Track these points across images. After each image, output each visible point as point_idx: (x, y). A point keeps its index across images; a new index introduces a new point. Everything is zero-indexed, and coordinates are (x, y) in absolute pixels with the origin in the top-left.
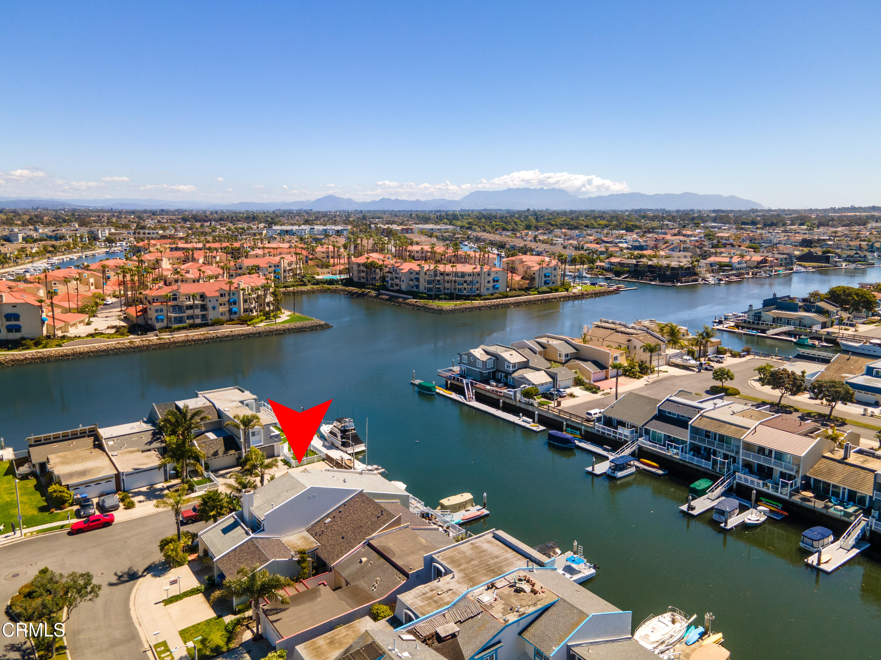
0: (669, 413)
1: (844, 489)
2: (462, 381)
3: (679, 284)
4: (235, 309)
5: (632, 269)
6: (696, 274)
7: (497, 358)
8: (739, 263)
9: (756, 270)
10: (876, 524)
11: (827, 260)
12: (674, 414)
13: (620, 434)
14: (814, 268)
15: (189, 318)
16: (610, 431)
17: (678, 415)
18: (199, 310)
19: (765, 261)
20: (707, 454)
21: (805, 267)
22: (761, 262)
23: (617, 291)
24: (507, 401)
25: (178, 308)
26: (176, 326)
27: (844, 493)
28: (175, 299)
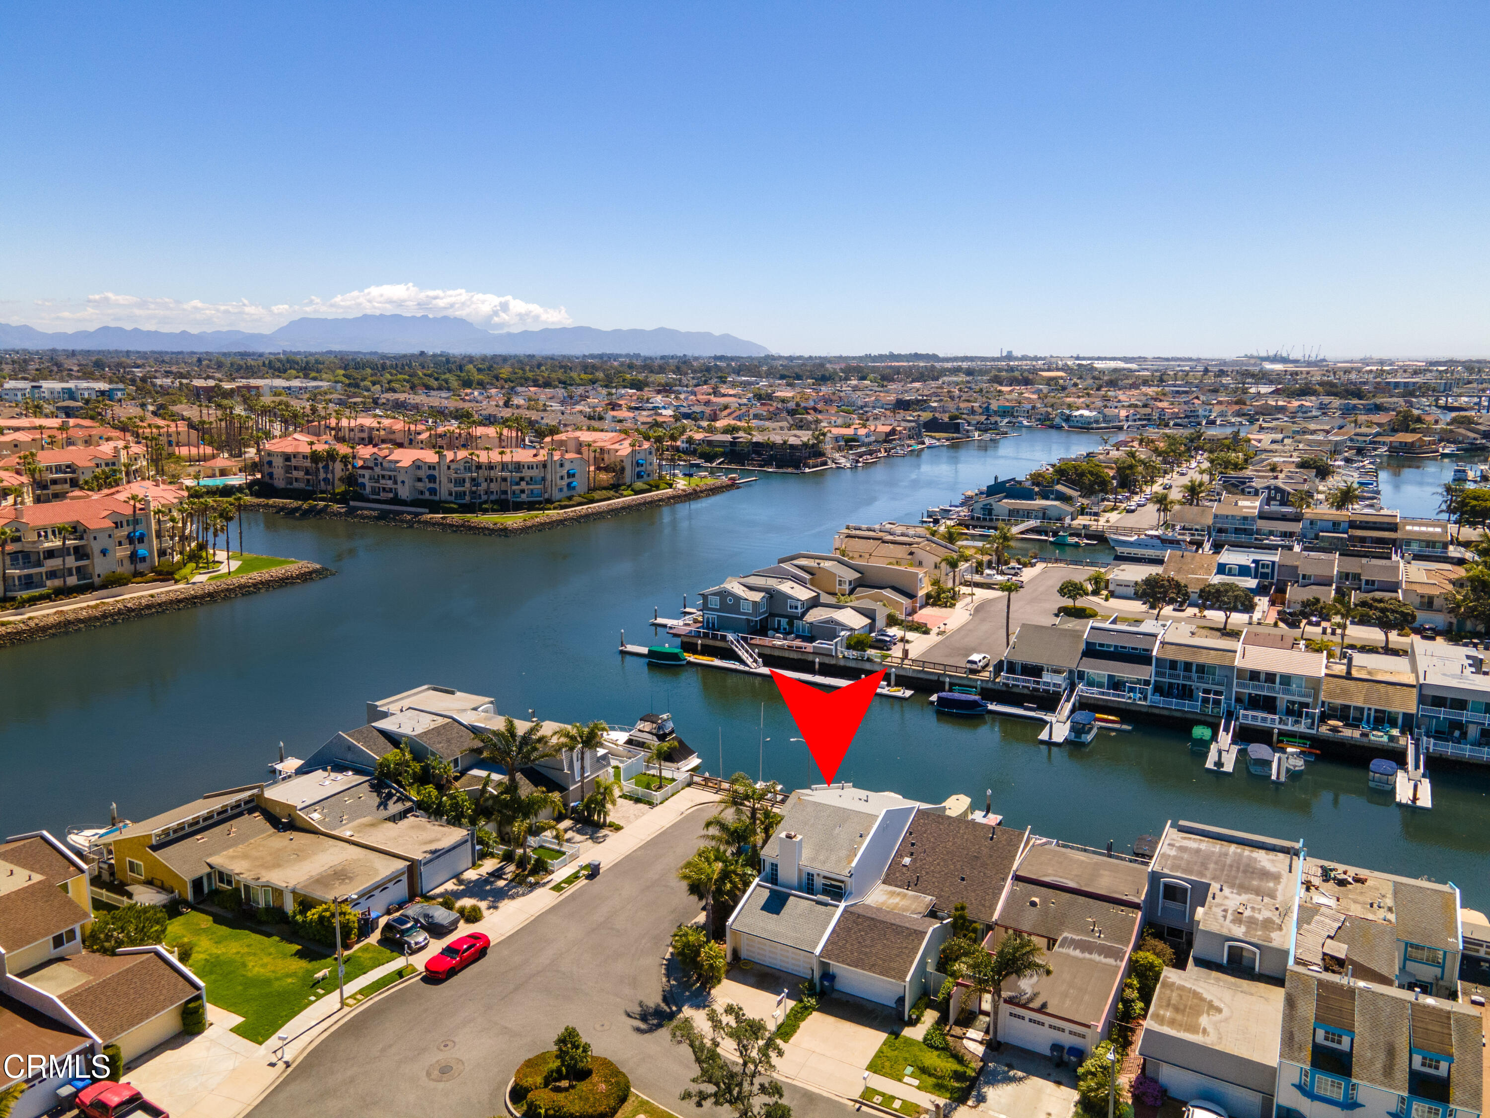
0: (1101, 645)
1: (1369, 709)
2: (724, 638)
3: (807, 470)
4: (142, 551)
5: (728, 450)
6: (822, 454)
7: (772, 595)
8: (867, 435)
9: (887, 445)
10: (1435, 745)
11: (956, 428)
12: (1109, 646)
13: (1048, 684)
14: (948, 440)
15: (52, 575)
16: (1028, 681)
17: (1116, 647)
18: (72, 558)
19: (893, 432)
20: (1186, 693)
21: (939, 440)
22: (888, 434)
23: (732, 486)
24: (827, 660)
25: (25, 558)
26: (25, 594)
27: (1369, 715)
28: (17, 539)
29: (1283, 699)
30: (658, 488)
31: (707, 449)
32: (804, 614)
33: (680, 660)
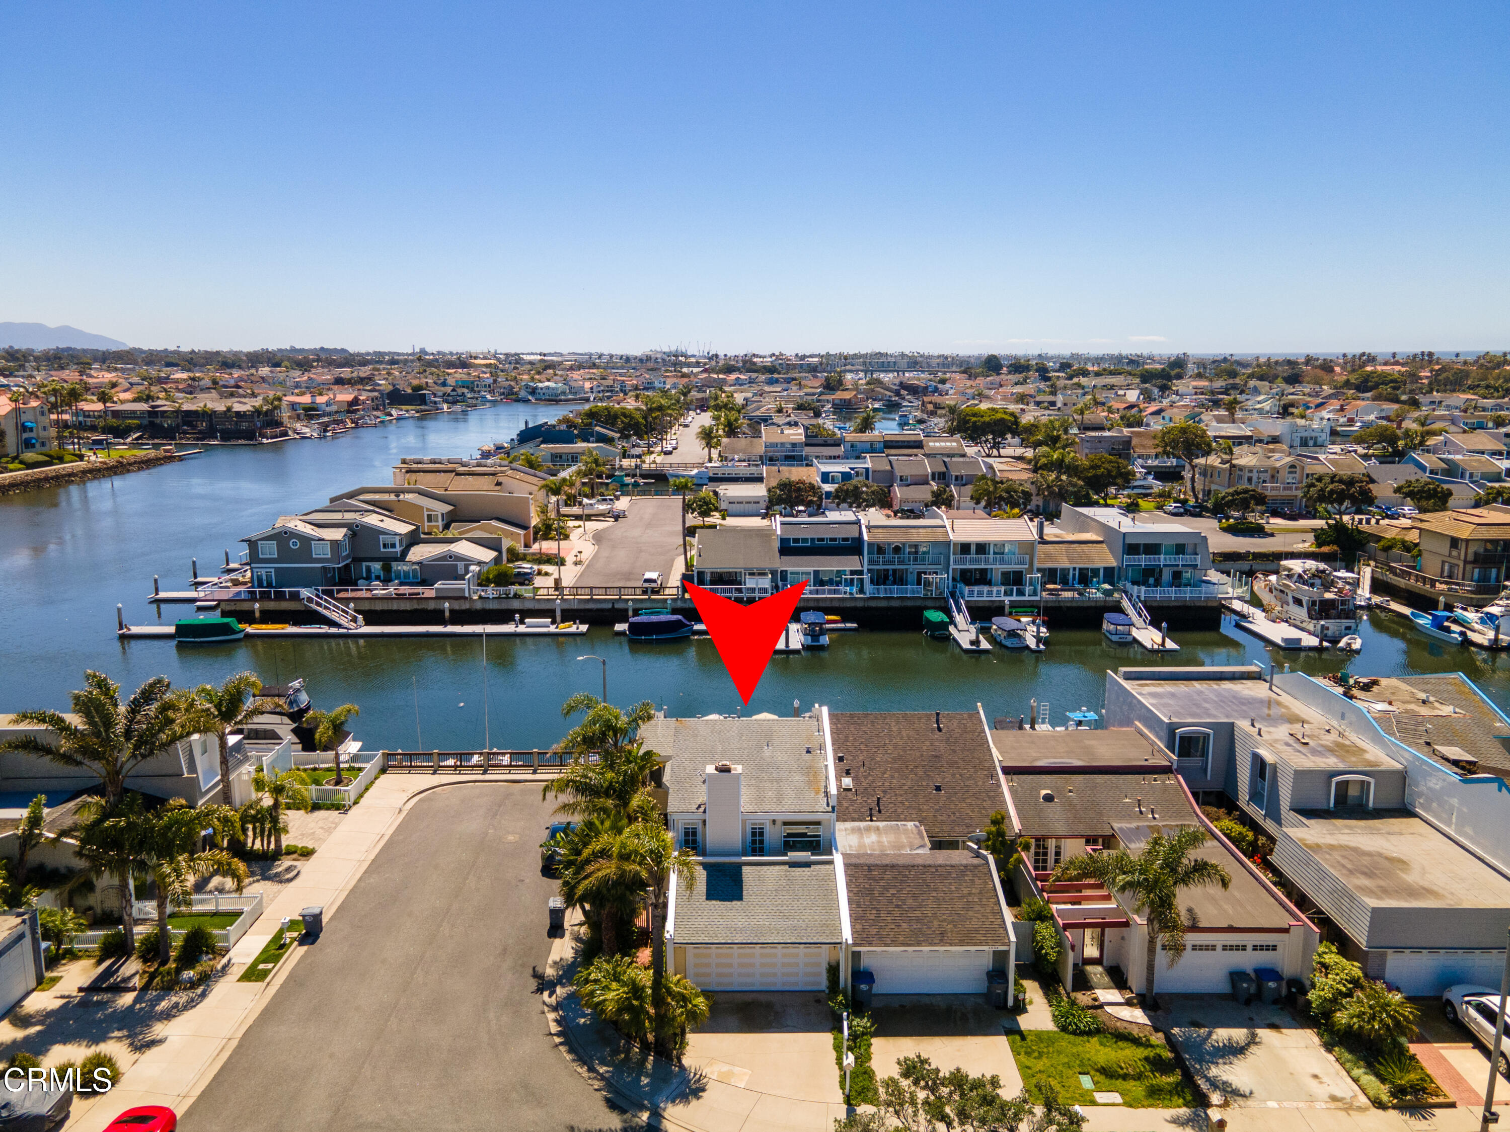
1: (1074, 569)
3: (265, 441)
5: (145, 422)
6: (279, 424)
8: (328, 404)
9: (353, 416)
10: (1146, 592)
11: (423, 400)
12: (805, 540)
13: (753, 590)
14: (417, 412)
16: (730, 591)
17: (813, 540)
19: (355, 401)
20: (899, 579)
21: (407, 411)
22: (351, 404)
27: (1074, 575)
29: (998, 569)
30: (61, 460)
31: (113, 422)
32: (405, 553)
33: (234, 632)
